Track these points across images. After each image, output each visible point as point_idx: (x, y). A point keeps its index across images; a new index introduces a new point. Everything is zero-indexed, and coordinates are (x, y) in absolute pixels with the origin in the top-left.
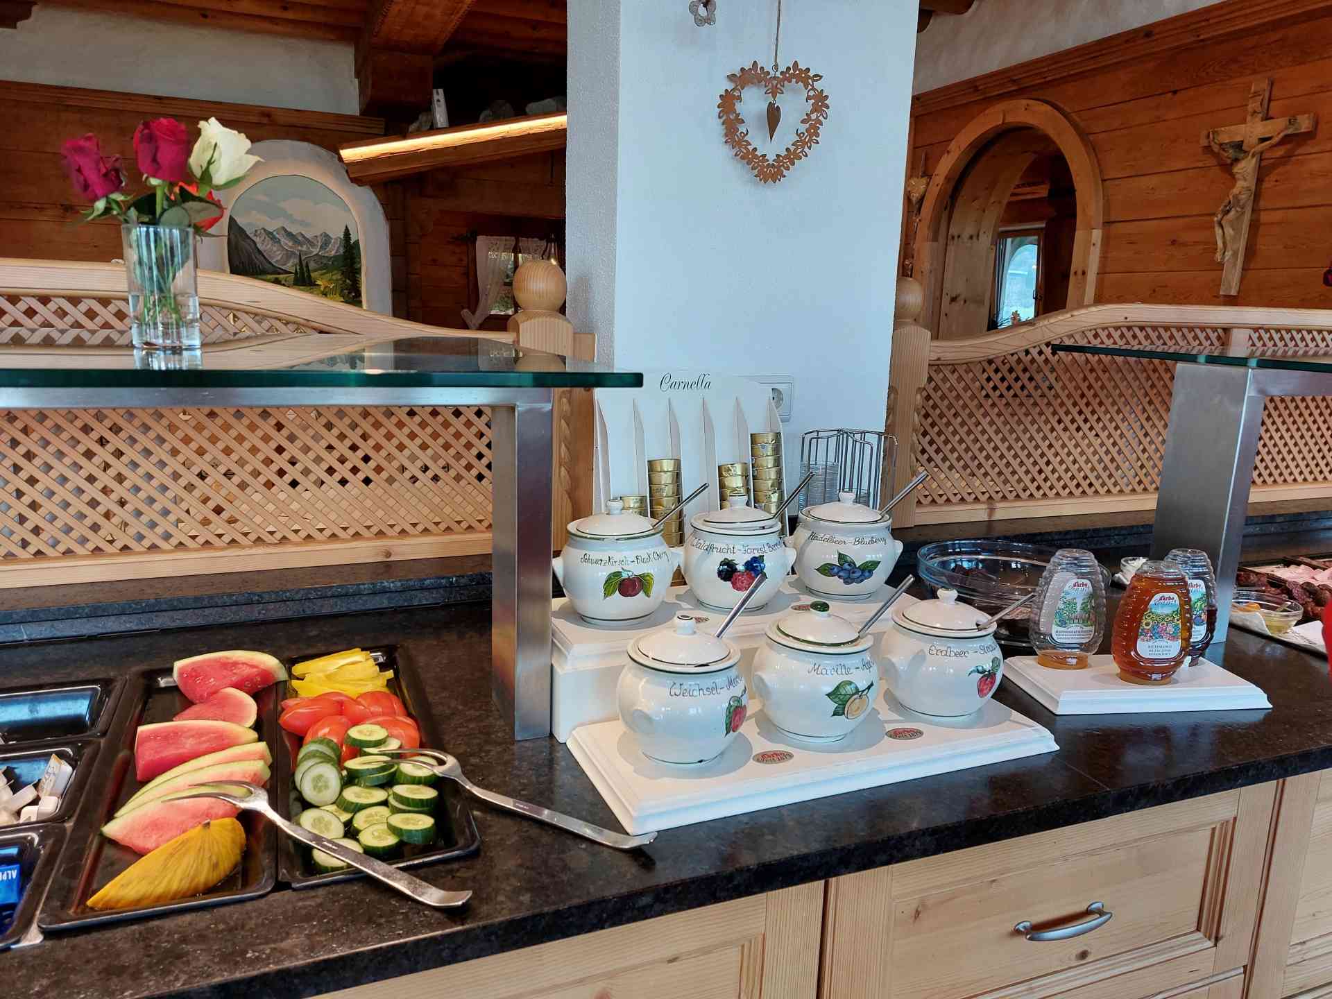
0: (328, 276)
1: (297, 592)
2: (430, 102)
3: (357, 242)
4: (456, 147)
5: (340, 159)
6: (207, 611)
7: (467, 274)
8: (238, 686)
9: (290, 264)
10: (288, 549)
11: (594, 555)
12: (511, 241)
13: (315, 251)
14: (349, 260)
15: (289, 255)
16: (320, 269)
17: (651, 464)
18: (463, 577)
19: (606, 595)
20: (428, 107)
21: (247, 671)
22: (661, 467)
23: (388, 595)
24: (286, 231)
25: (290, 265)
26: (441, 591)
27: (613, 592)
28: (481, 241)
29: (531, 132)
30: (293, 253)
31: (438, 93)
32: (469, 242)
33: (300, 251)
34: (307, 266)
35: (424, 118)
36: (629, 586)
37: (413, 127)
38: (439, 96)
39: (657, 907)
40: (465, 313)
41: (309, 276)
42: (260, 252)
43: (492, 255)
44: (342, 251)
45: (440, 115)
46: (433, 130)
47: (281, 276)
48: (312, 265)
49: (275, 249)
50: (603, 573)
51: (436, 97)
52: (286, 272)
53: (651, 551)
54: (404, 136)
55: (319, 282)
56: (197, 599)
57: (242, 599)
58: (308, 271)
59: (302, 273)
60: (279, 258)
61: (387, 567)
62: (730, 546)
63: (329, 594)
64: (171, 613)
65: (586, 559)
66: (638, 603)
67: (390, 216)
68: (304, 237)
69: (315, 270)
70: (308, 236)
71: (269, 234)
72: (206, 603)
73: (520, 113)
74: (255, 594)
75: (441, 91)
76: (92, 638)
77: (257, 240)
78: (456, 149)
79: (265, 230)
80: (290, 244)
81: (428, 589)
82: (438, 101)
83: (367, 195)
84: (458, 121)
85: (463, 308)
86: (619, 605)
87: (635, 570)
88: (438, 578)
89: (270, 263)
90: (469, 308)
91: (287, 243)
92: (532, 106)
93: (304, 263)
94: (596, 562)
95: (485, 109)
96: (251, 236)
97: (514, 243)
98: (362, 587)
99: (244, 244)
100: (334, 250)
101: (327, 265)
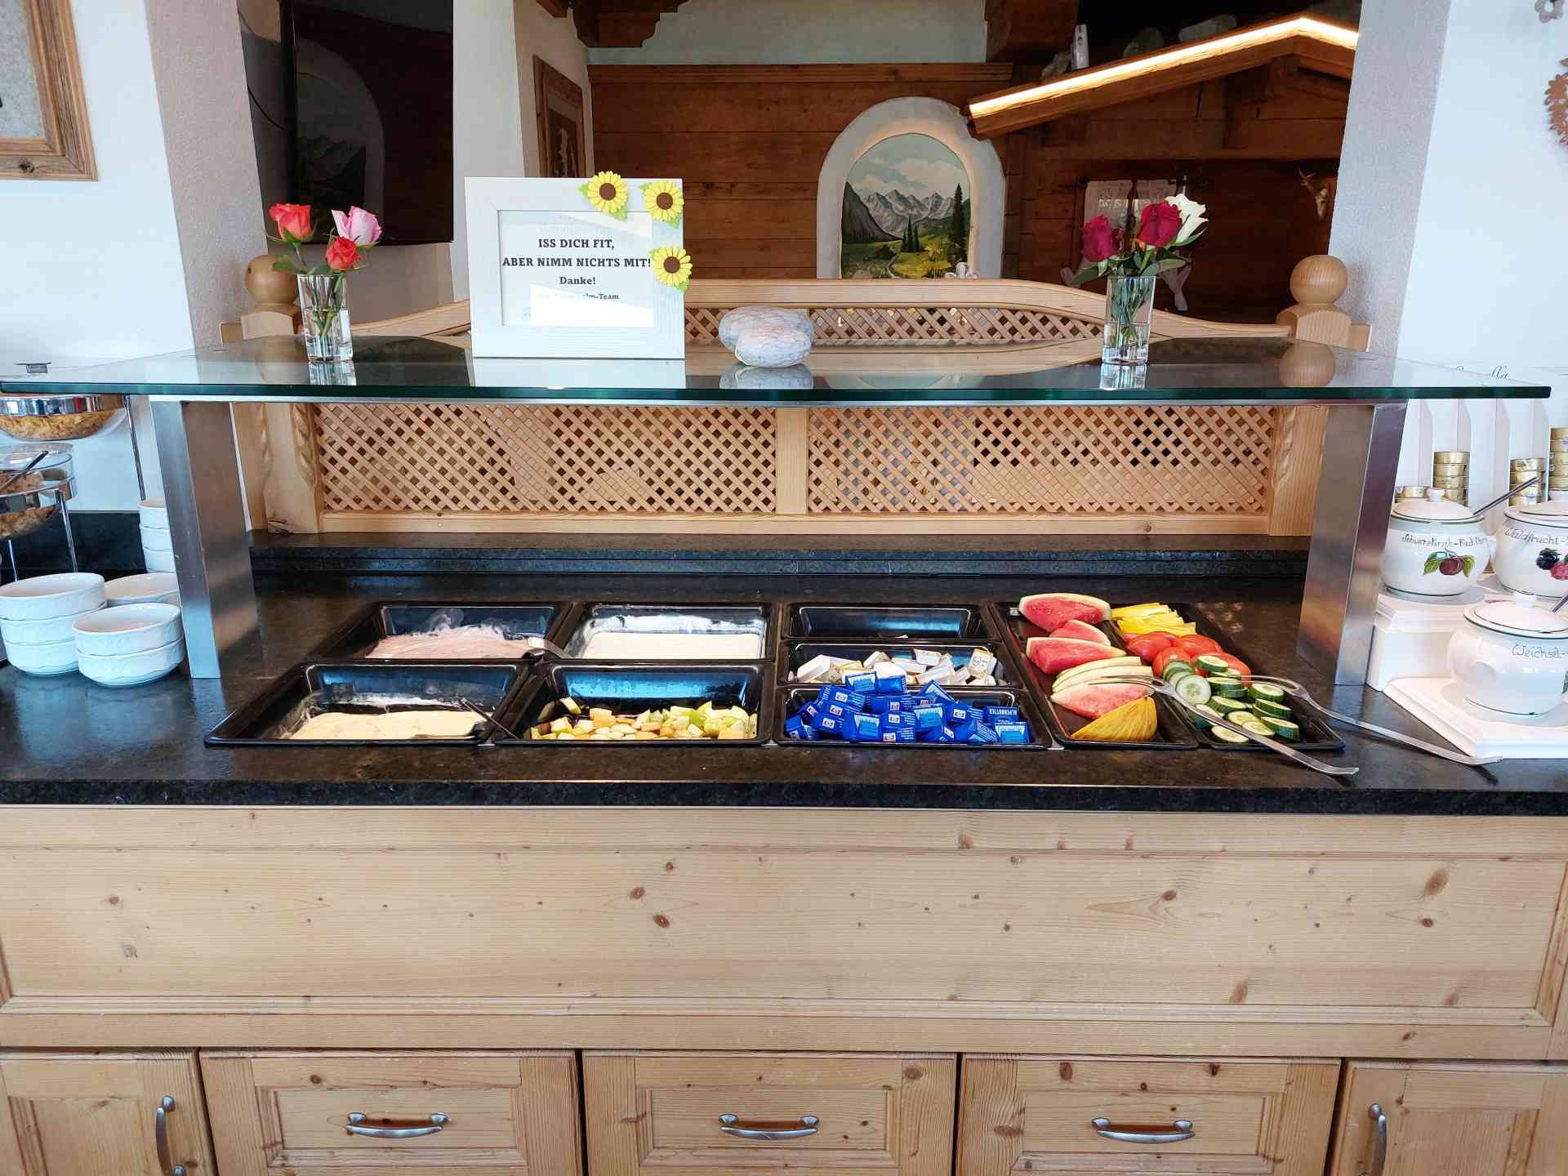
0: (937, 240)
1: (1086, 554)
2: (1071, 41)
3: (968, 202)
4: (1094, 89)
5: (969, 114)
6: (1016, 563)
7: (1071, 227)
8: (1080, 618)
9: (899, 230)
10: (1065, 518)
11: (1416, 536)
12: (1127, 184)
13: (925, 214)
14: (958, 224)
15: (899, 219)
16: (929, 233)
17: (1437, 456)
18: (1225, 552)
19: (1426, 572)
20: (1068, 45)
21: (1085, 609)
22: (1448, 458)
23: (1158, 563)
24: (898, 194)
25: (899, 232)
26: (1204, 564)
27: (1434, 569)
28: (1093, 187)
29: (1184, 62)
30: (904, 217)
31: (1080, 30)
32: (1078, 188)
33: (910, 215)
34: (916, 231)
35: (1060, 59)
36: (1451, 565)
37: (1047, 70)
38: (1081, 33)
39: (1508, 808)
40: (1066, 271)
41: (917, 242)
42: (872, 219)
43: (1103, 203)
44: (952, 211)
45: (1081, 56)
46: (1071, 71)
47: (890, 243)
48: (921, 230)
49: (886, 214)
50: (1424, 553)
51: (1077, 35)
52: (895, 238)
53: (1473, 536)
54: (1039, 82)
55: (927, 248)
56: (1010, 553)
57: (1043, 556)
58: (916, 235)
59: (910, 241)
60: (889, 224)
61: (1146, 539)
62: (1553, 537)
63: (1110, 558)
64: (990, 562)
65: (1407, 539)
66: (1457, 581)
67: (1007, 172)
68: (915, 199)
69: (923, 235)
70: (920, 199)
71: (882, 198)
72: (1016, 557)
73: (1172, 42)
74: (1053, 553)
75: (1084, 27)
76: (934, 576)
77: (870, 206)
78: (1093, 92)
79: (878, 194)
80: (901, 208)
81: (1194, 561)
82: (1080, 38)
83: (986, 152)
84: (1097, 61)
85: (1063, 267)
86: (1439, 581)
87: (1460, 552)
88: (1203, 551)
89: (880, 229)
90: (1070, 267)
91: (898, 207)
92: (1185, 32)
93: (913, 228)
94: (1419, 542)
95: (1130, 41)
96: (864, 202)
97: (1129, 188)
98: (1137, 554)
99: (858, 212)
100: (945, 211)
101: (934, 228)
